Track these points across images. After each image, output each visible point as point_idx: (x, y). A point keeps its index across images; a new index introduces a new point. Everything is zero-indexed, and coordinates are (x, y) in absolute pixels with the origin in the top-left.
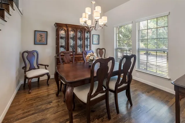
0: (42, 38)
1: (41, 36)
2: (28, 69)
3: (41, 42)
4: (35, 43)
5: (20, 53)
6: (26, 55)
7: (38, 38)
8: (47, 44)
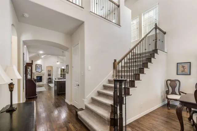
0: (185, 68)
1: (183, 67)
2: (170, 93)
3: (183, 72)
4: (178, 74)
5: (165, 80)
6: (169, 82)
7: (181, 69)
8: (190, 74)
